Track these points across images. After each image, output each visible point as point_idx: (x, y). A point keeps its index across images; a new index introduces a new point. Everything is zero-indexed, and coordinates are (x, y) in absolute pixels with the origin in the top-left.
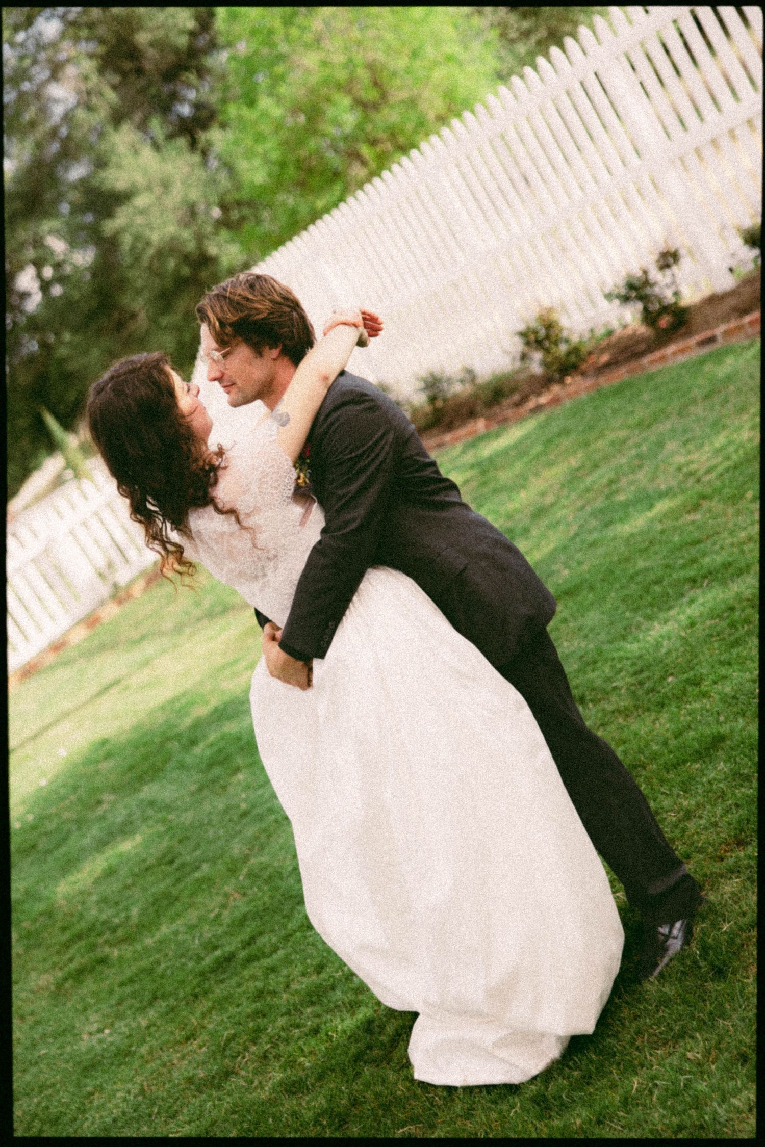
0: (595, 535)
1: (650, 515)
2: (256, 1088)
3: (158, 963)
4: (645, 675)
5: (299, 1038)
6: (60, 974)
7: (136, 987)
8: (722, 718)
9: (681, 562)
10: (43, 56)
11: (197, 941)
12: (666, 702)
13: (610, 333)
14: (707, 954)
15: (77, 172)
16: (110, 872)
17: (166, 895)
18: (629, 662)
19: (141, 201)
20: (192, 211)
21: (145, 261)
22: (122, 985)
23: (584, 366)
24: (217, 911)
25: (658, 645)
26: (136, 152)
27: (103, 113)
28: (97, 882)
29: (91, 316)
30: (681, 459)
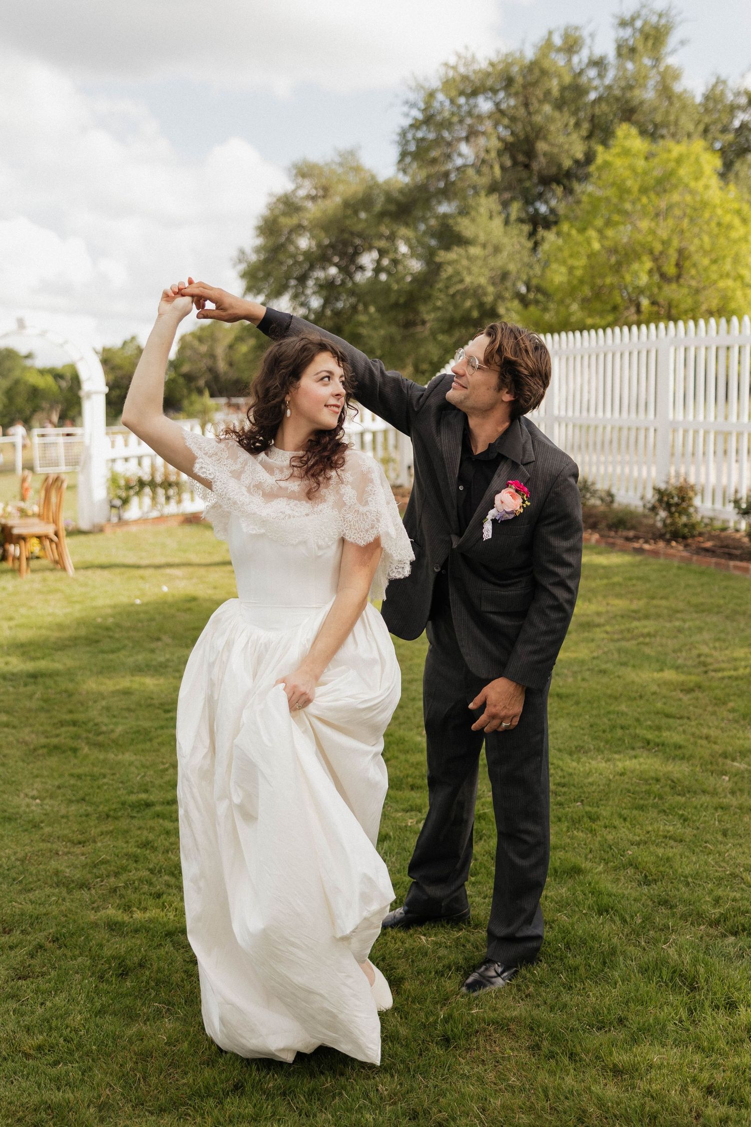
0: (609, 666)
1: (656, 675)
2: (93, 909)
3: (104, 776)
4: (564, 789)
5: (144, 894)
6: (43, 741)
7: (79, 783)
8: (590, 856)
9: (649, 723)
10: (469, 121)
11: (138, 778)
12: (563, 819)
13: (724, 529)
14: (447, 1022)
15: (444, 208)
16: (127, 693)
17: (146, 732)
18: (560, 773)
19: (474, 251)
20: (505, 276)
21: (452, 291)
22: (72, 775)
23: (690, 541)
24: (167, 766)
25: (589, 774)
26: (491, 217)
27: (484, 181)
28: (114, 693)
29: (396, 306)
30: (705, 650)
